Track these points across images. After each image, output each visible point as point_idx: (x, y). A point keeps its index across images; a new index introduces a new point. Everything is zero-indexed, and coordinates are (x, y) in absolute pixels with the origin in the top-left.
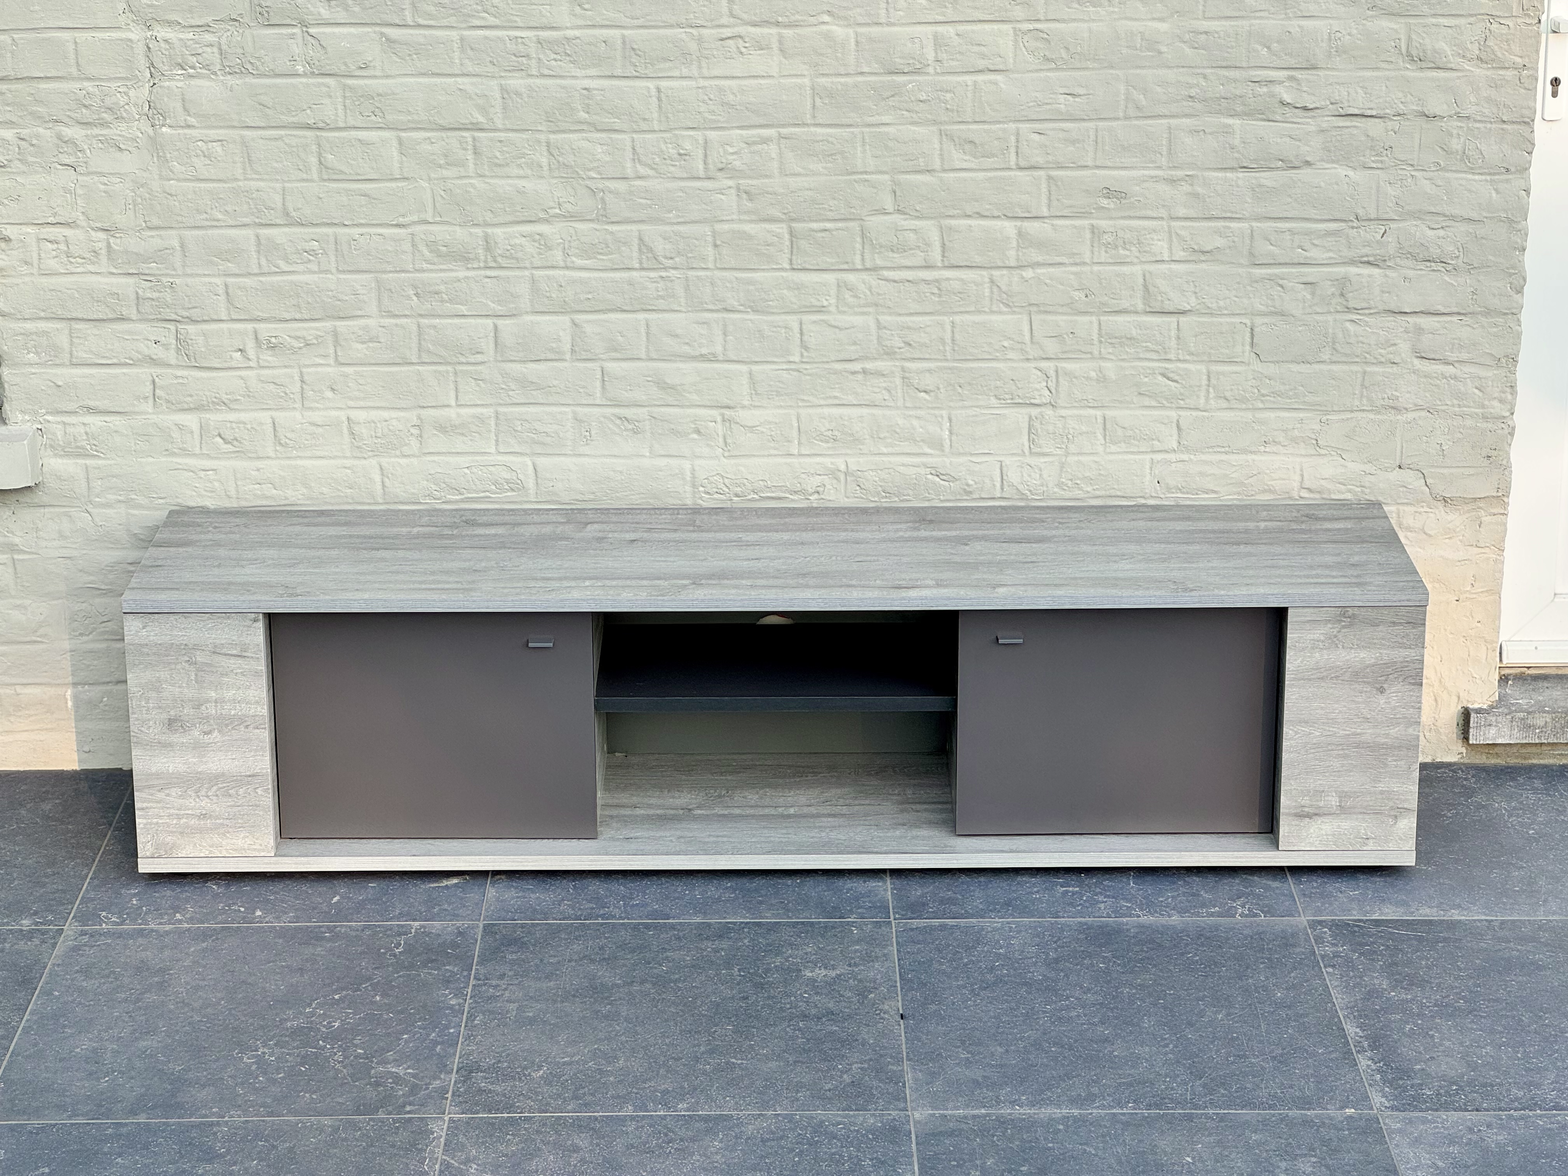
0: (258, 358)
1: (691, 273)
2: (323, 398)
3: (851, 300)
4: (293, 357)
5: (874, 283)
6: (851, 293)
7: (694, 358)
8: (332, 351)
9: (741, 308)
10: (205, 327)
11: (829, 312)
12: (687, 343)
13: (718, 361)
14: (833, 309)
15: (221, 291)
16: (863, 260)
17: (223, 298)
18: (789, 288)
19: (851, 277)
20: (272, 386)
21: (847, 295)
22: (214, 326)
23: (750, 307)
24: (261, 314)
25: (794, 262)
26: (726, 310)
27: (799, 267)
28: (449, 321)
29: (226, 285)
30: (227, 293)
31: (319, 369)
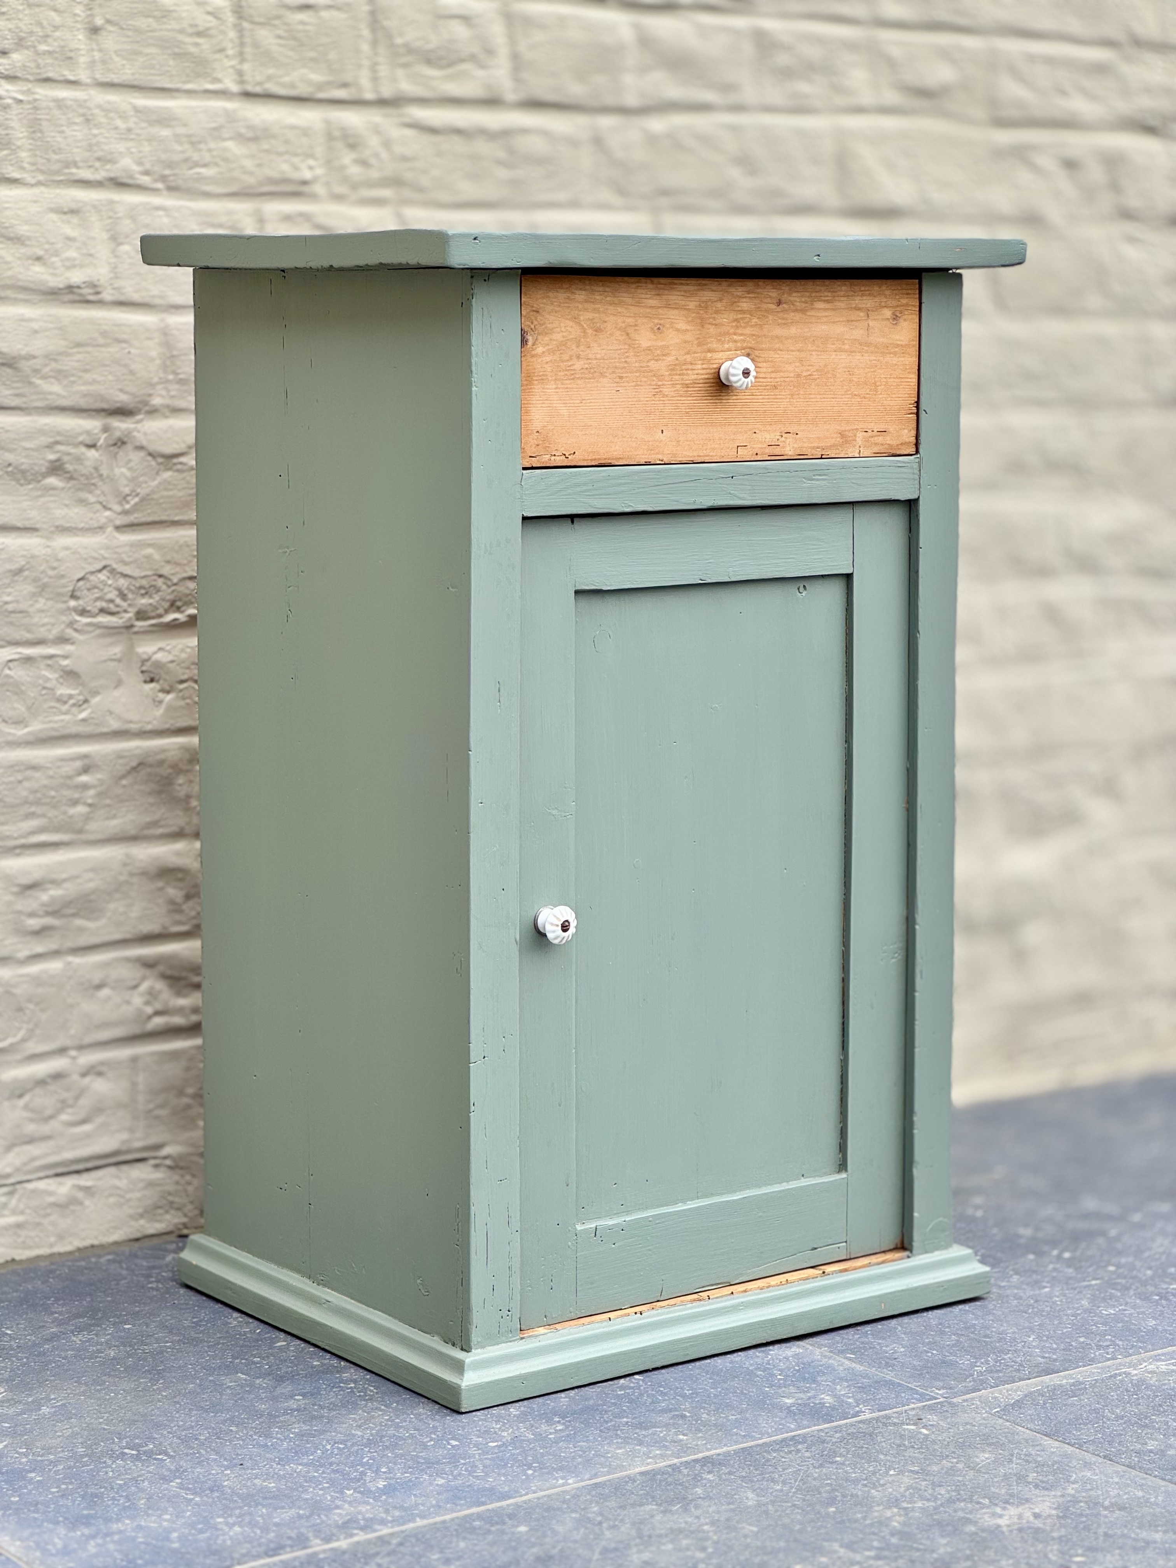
1: (43, 92)
3: (355, 171)
5: (396, 133)
6: (353, 155)
7: (53, 295)
9: (145, 180)
11: (313, 197)
12: (39, 259)
13: (101, 303)
14: (319, 189)
16: (375, 79)
18: (239, 138)
19: (352, 118)
21: (347, 158)
23: (163, 178)
25: (248, 78)
26: (118, 184)
27: (258, 89)
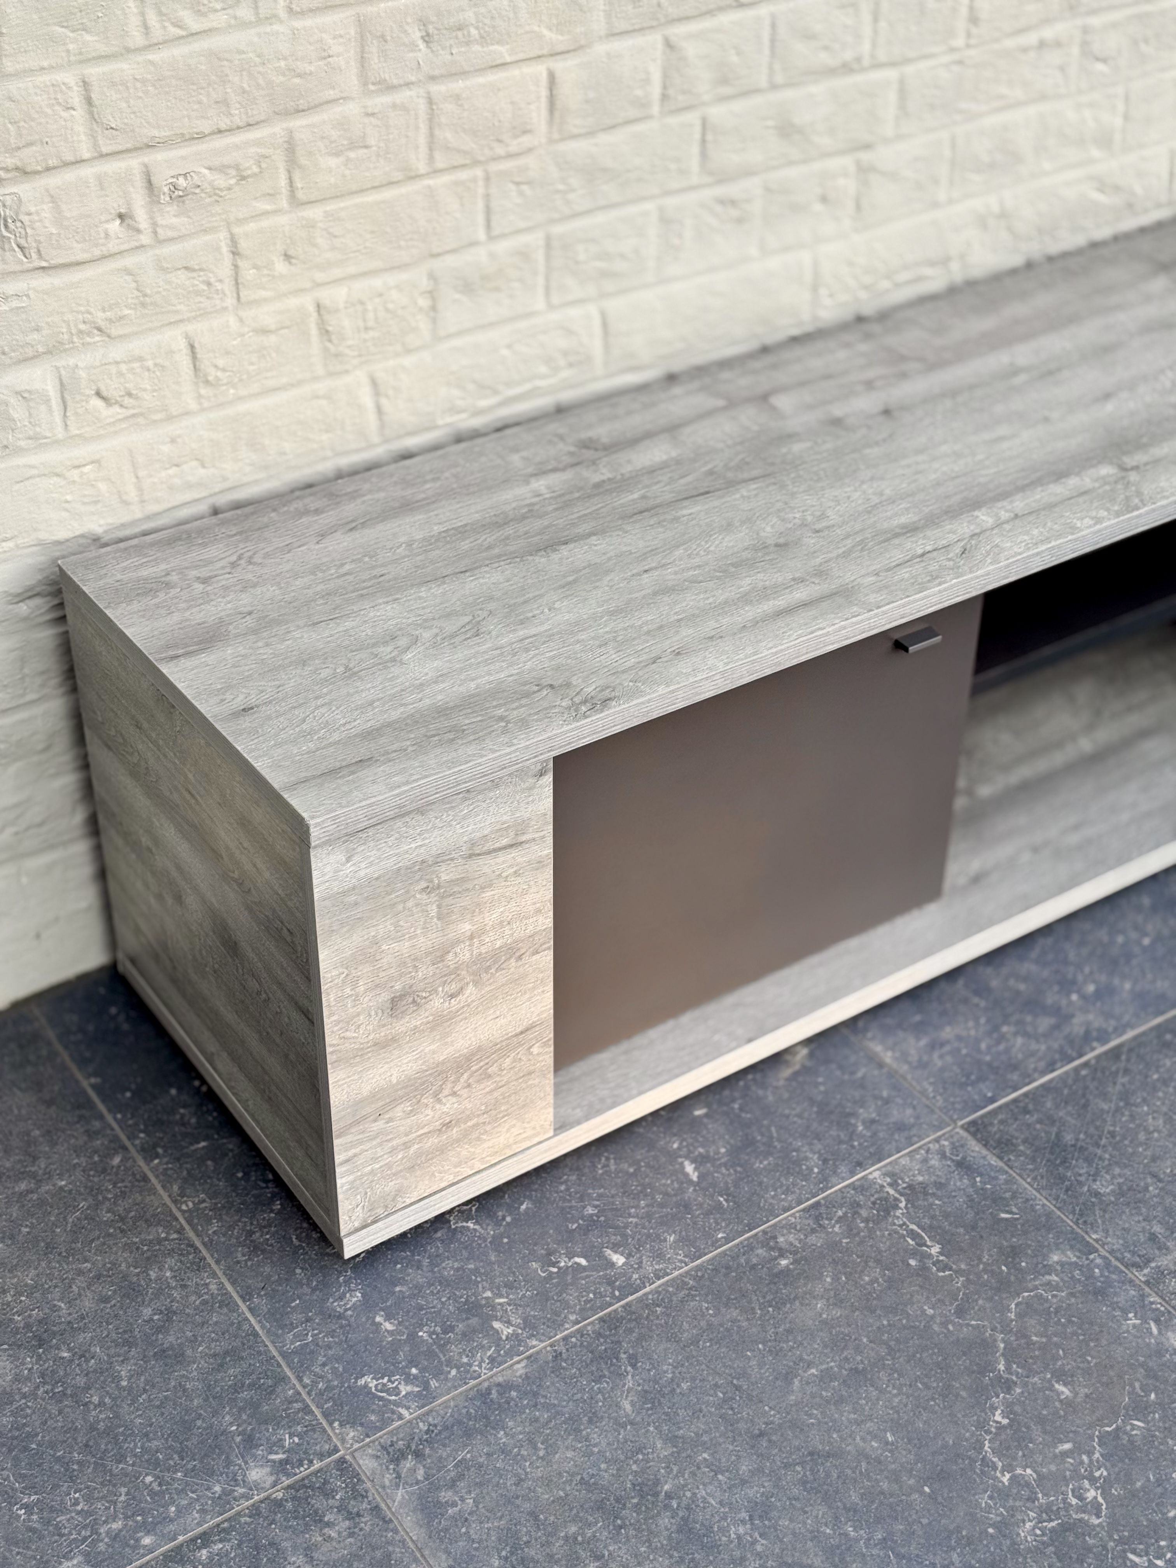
0: (155, 225)
2: (274, 277)
4: (218, 209)
8: (283, 182)
10: (53, 181)
15: (76, 99)
17: (80, 114)
20: (182, 277)
22: (69, 176)
24: (156, 133)
28: (481, 80)
29: (85, 84)
30: (89, 101)
31: (265, 223)
